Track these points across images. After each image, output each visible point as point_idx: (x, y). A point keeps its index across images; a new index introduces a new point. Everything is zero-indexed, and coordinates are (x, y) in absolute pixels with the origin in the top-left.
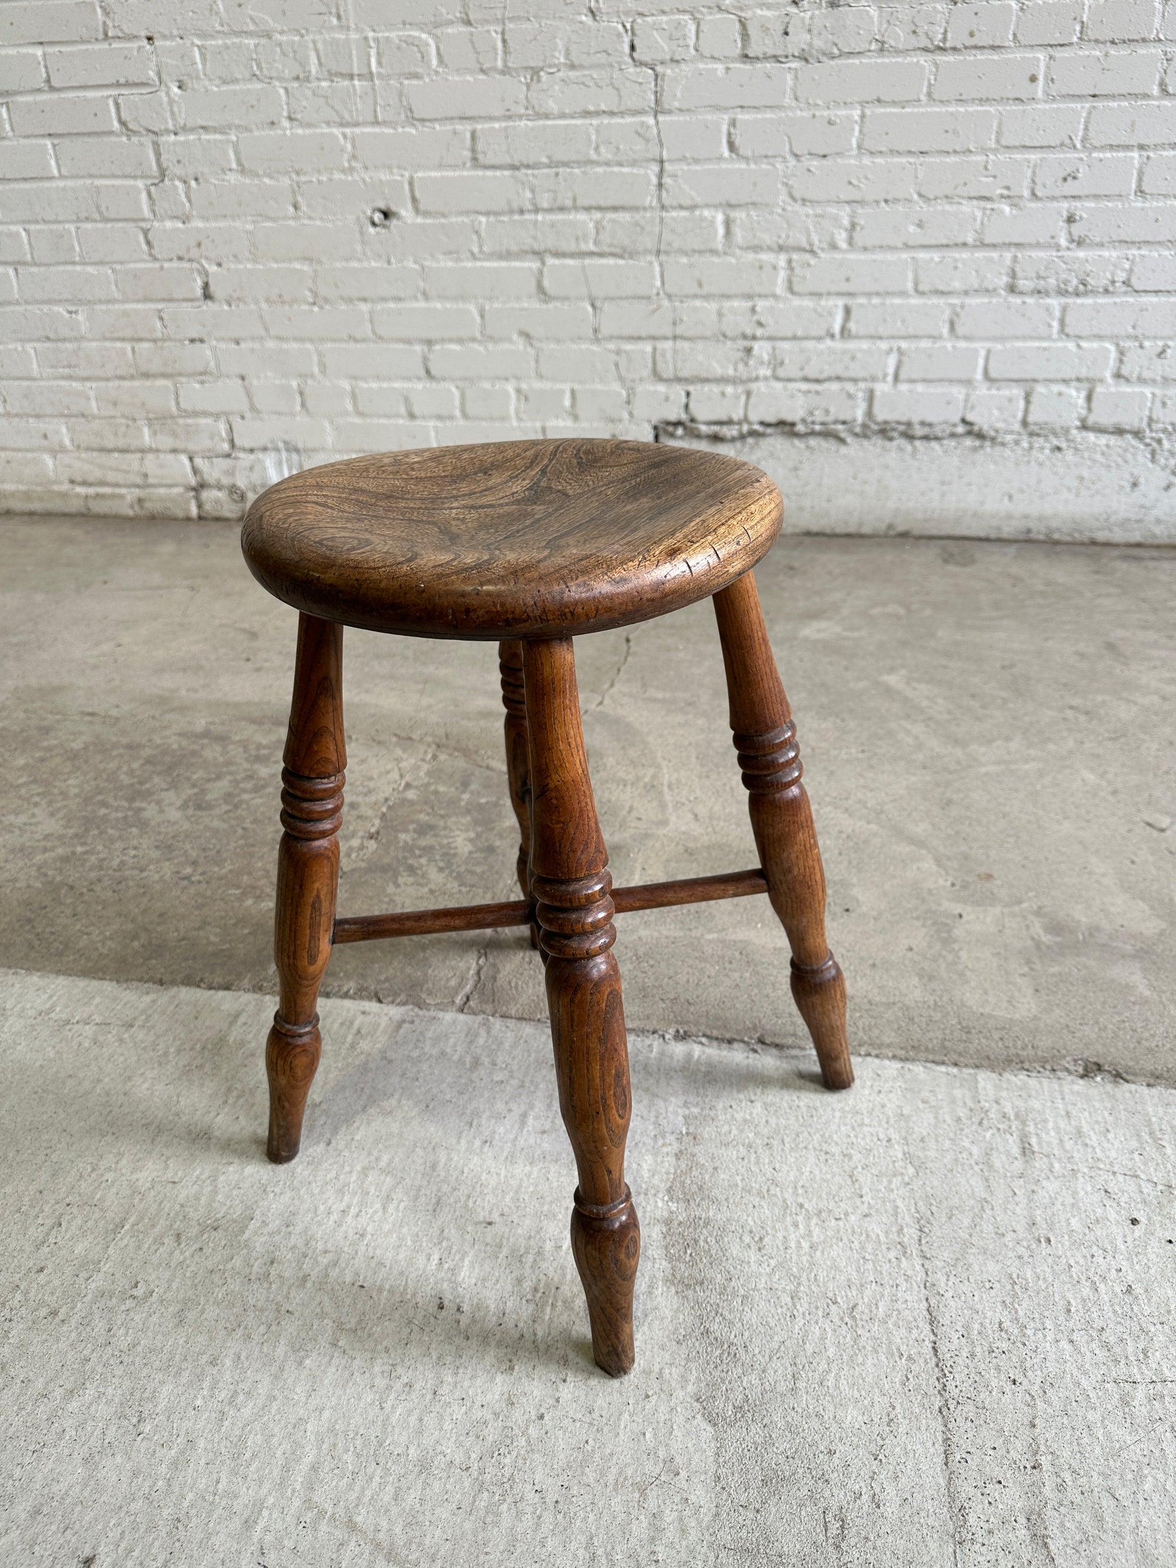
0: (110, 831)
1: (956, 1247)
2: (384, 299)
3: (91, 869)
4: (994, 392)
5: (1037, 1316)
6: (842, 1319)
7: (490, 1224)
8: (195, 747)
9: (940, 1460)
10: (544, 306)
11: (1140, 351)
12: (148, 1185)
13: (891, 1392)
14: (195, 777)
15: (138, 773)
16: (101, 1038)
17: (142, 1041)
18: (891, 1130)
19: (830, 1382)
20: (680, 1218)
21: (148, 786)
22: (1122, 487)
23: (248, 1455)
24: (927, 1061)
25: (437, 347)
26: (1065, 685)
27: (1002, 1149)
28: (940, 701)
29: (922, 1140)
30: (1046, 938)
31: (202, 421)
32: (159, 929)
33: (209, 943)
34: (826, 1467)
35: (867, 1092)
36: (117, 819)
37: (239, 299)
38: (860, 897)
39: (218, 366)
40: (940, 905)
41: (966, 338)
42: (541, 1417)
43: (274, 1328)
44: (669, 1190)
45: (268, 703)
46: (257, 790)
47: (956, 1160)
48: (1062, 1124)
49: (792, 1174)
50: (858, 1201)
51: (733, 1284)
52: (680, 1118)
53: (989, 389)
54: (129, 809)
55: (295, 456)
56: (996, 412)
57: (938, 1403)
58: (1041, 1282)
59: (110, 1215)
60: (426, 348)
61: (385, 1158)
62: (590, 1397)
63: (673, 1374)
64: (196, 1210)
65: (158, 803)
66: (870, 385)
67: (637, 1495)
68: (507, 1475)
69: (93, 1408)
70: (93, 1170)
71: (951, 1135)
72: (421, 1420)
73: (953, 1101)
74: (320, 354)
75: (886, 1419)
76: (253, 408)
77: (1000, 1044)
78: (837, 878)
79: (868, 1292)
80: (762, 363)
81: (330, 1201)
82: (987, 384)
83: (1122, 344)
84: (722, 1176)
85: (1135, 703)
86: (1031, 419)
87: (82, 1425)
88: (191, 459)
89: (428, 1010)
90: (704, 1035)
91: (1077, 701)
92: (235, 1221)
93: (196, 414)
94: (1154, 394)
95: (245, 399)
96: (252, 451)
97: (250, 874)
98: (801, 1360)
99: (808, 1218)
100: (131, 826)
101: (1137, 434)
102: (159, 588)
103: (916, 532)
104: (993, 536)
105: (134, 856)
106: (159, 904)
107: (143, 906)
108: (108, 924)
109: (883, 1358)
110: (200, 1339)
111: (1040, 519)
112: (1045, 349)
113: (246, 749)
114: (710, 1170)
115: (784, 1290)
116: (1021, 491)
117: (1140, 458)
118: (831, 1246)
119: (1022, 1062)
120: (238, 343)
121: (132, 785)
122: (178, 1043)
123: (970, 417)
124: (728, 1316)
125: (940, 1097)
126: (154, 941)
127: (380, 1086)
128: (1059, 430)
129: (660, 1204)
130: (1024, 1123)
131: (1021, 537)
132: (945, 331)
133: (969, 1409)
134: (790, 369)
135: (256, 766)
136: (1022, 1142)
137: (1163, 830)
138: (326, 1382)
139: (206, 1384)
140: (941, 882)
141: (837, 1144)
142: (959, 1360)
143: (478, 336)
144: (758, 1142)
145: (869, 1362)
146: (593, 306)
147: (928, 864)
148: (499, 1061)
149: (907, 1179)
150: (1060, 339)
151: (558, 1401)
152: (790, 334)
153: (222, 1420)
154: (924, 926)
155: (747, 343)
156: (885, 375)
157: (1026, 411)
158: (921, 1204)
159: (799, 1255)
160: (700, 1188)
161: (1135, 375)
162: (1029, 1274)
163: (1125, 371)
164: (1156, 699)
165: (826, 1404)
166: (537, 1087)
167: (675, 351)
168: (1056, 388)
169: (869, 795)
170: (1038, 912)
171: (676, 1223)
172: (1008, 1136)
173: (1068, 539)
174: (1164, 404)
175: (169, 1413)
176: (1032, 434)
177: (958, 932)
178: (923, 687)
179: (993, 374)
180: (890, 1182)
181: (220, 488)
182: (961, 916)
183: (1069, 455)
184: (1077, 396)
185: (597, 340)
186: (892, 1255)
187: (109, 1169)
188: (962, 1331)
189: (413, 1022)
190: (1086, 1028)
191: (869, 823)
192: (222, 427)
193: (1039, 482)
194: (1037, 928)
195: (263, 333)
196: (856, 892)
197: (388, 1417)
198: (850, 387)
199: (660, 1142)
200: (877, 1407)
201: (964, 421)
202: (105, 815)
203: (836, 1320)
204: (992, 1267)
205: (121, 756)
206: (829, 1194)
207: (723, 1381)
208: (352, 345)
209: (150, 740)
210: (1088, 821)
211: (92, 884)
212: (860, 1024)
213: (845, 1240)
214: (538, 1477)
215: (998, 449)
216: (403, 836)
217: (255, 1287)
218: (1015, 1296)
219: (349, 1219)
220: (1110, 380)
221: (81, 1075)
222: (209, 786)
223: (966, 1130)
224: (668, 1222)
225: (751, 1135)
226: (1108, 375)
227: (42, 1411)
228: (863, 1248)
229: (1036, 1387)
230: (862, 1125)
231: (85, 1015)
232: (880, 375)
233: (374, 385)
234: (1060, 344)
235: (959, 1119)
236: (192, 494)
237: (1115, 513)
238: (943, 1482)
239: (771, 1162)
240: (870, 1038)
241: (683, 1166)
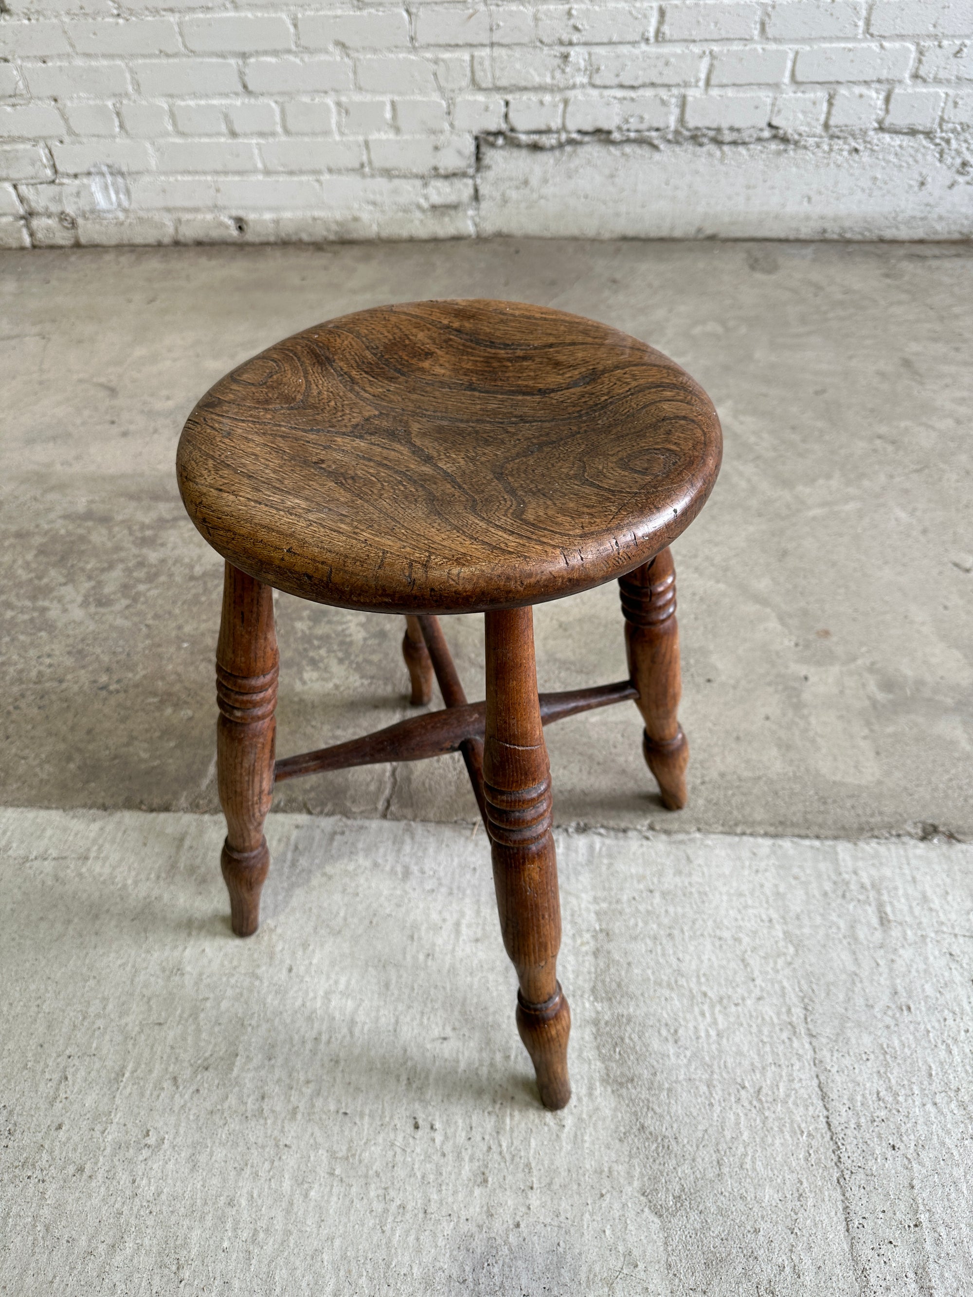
0: (22, 638)
1: (836, 1022)
2: (192, 9)
3: (12, 684)
4: (799, 95)
5: (906, 1082)
6: (751, 1103)
7: (445, 1039)
8: (81, 531)
9: (842, 1227)
10: (358, 13)
11: (938, 49)
12: (137, 1029)
13: (798, 1168)
14: (89, 567)
15: (34, 565)
16: (61, 875)
17: (100, 875)
18: (771, 910)
19: (748, 1166)
20: (606, 1018)
21: (45, 580)
22: (911, 186)
23: (278, 1290)
24: (794, 836)
25: (252, 60)
26: (872, 411)
27: (864, 921)
28: (765, 435)
29: (798, 918)
30: (881, 696)
31: (21, 147)
32: (91, 747)
33: (141, 760)
34: (753, 1245)
35: (746, 872)
36: (24, 622)
37: (38, 12)
38: (720, 665)
39: (27, 87)
40: (787, 667)
41: (776, 40)
42: (518, 1225)
43: (276, 1164)
44: (593, 990)
45: (142, 475)
46: (151, 578)
47: (827, 935)
48: (910, 890)
49: (693, 962)
50: (751, 985)
51: (658, 1078)
52: (593, 915)
53: (795, 92)
54: (34, 609)
55: (120, 180)
56: (800, 116)
57: (836, 1175)
58: (906, 1050)
59: (109, 1064)
60: (240, 62)
61: (343, 980)
62: (555, 1202)
63: (620, 1169)
64: (186, 1051)
65: (60, 600)
66: (682, 90)
67: (606, 1290)
68: (498, 1284)
69: (135, 1261)
70: (84, 1018)
71: (821, 911)
72: (418, 1239)
73: (819, 876)
74: (132, 71)
75: (796, 1195)
76: (71, 132)
77: (852, 812)
78: (696, 645)
79: (769, 1074)
80: (579, 70)
81: (303, 1030)
82: (794, 87)
83: (922, 43)
85: (933, 428)
86: (832, 122)
87: (129, 1279)
88: (15, 187)
89: (355, 819)
90: (603, 826)
91: (883, 429)
92: (222, 1059)
93: (13, 140)
94: (947, 94)
95: (62, 122)
96: (76, 176)
97: (163, 678)
98: (723, 1146)
99: (712, 1007)
100: (40, 630)
101: (929, 134)
102: (9, 338)
103: (723, 234)
104: (792, 237)
105: (50, 666)
106: (84, 720)
107: (70, 723)
108: (41, 745)
109: (788, 1137)
110: (215, 1181)
111: (835, 219)
112: (850, 50)
113: (131, 533)
114: (625, 966)
115: (701, 1080)
116: (820, 193)
117: (929, 158)
118: (734, 1032)
119: (872, 829)
120: (44, 62)
121: (31, 580)
122: (133, 873)
123: (775, 123)
124: (658, 1110)
125: (808, 871)
126: (88, 762)
127: (325, 905)
128: (857, 132)
129: (587, 1005)
130: (879, 892)
131: (817, 238)
132: (756, 33)
133: (860, 1176)
134: (606, 77)
135: (145, 551)
136: (880, 912)
137: (967, 571)
138: (331, 1211)
139: (229, 1226)
140: (786, 642)
141: (728, 928)
142: (848, 1132)
143: (293, 48)
144: (662, 932)
145: (778, 1142)
146: (407, 11)
147: (773, 624)
148: (426, 869)
149: (789, 959)
150: (865, 40)
151: (529, 1209)
152: (605, 40)
153: (249, 1259)
154: (776, 691)
155: (563, 49)
156: (697, 81)
157: (829, 113)
158: (803, 982)
159: (709, 1044)
160: (619, 985)
161: (931, 76)
162: (896, 1043)
163: (922, 73)
164: (950, 423)
165: (747, 1185)
166: (464, 894)
167: (493, 59)
168: (857, 90)
169: (715, 550)
170: (872, 669)
171: (602, 1023)
172: (868, 907)
173: (859, 237)
174: (956, 104)
175: (203, 1256)
176: (832, 137)
177: (806, 696)
178: (749, 420)
179: (799, 78)
180: (775, 963)
181: (49, 216)
182: (806, 678)
183: (865, 157)
184: (876, 97)
185: (415, 49)
186: (785, 1036)
187: (98, 1016)
188: (848, 1104)
189: (343, 833)
190: (921, 789)
191: (718, 581)
192: (42, 153)
193: (836, 183)
194: (872, 687)
195: (69, 49)
196: (714, 659)
197: (390, 1241)
198: (663, 93)
199: (579, 941)
200: (788, 1182)
201: (770, 125)
202: (13, 618)
203: (746, 1104)
204: (867, 1039)
205: (13, 546)
206: (726, 980)
207: (662, 1173)
208: (164, 61)
209: (37, 526)
210: (904, 565)
211: (16, 700)
212: (733, 802)
213: (745, 1025)
214: (524, 1282)
215: (801, 152)
216: (299, 625)
217: (253, 1124)
218: (887, 1065)
219: (322, 1046)
220: (908, 81)
221: (51, 917)
222: (104, 577)
223: (834, 905)
224: (596, 1023)
225: (655, 926)
226: (907, 75)
227: (92, 1267)
228: (760, 1031)
229: (911, 1150)
230: (746, 907)
231: (41, 849)
232: (693, 80)
233: (192, 103)
234: (864, 45)
235: (825, 894)
236: (22, 222)
237: (902, 212)
238: (846, 1248)
239: (675, 953)
240: (743, 816)
241: (602, 965)
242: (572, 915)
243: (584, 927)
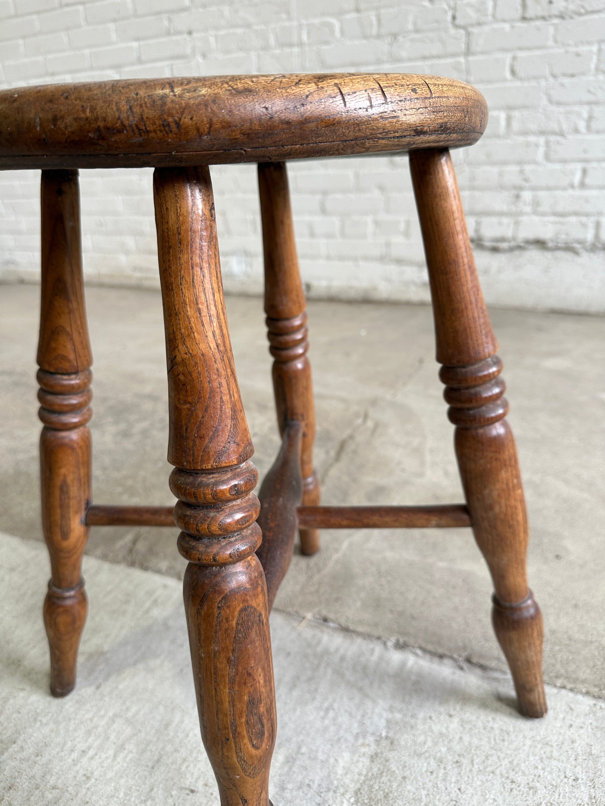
7: (192, 791)
8: (140, 402)
10: (393, 171)
14: (131, 418)
18: (578, 769)
25: (330, 196)
35: (558, 724)
38: (570, 548)
44: (357, 792)
49: (476, 798)
52: (383, 721)
55: (249, 259)
60: (323, 196)
61: (134, 709)
66: (597, 218)
80: (526, 204)
81: (78, 740)
84: (409, 787)
90: (419, 648)
96: (227, 255)
97: (134, 479)
114: (399, 778)
127: (153, 647)
141: (524, 773)
144: (450, 758)
152: (545, 186)
155: (517, 192)
160: (386, 796)
191: (581, 491)
196: (565, 542)
199: (360, 741)
212: (559, 656)
219: (85, 760)
225: (444, 750)
230: (550, 758)
239: (457, 781)
240: (567, 671)
241: (375, 770)
242: (363, 716)
243: (371, 729)
